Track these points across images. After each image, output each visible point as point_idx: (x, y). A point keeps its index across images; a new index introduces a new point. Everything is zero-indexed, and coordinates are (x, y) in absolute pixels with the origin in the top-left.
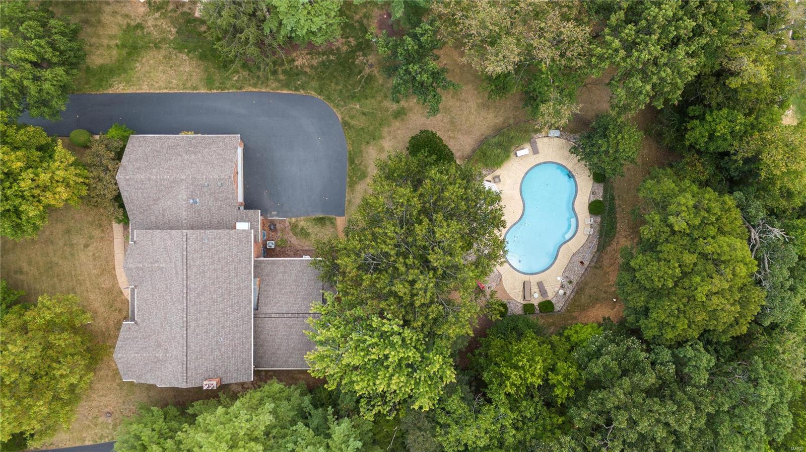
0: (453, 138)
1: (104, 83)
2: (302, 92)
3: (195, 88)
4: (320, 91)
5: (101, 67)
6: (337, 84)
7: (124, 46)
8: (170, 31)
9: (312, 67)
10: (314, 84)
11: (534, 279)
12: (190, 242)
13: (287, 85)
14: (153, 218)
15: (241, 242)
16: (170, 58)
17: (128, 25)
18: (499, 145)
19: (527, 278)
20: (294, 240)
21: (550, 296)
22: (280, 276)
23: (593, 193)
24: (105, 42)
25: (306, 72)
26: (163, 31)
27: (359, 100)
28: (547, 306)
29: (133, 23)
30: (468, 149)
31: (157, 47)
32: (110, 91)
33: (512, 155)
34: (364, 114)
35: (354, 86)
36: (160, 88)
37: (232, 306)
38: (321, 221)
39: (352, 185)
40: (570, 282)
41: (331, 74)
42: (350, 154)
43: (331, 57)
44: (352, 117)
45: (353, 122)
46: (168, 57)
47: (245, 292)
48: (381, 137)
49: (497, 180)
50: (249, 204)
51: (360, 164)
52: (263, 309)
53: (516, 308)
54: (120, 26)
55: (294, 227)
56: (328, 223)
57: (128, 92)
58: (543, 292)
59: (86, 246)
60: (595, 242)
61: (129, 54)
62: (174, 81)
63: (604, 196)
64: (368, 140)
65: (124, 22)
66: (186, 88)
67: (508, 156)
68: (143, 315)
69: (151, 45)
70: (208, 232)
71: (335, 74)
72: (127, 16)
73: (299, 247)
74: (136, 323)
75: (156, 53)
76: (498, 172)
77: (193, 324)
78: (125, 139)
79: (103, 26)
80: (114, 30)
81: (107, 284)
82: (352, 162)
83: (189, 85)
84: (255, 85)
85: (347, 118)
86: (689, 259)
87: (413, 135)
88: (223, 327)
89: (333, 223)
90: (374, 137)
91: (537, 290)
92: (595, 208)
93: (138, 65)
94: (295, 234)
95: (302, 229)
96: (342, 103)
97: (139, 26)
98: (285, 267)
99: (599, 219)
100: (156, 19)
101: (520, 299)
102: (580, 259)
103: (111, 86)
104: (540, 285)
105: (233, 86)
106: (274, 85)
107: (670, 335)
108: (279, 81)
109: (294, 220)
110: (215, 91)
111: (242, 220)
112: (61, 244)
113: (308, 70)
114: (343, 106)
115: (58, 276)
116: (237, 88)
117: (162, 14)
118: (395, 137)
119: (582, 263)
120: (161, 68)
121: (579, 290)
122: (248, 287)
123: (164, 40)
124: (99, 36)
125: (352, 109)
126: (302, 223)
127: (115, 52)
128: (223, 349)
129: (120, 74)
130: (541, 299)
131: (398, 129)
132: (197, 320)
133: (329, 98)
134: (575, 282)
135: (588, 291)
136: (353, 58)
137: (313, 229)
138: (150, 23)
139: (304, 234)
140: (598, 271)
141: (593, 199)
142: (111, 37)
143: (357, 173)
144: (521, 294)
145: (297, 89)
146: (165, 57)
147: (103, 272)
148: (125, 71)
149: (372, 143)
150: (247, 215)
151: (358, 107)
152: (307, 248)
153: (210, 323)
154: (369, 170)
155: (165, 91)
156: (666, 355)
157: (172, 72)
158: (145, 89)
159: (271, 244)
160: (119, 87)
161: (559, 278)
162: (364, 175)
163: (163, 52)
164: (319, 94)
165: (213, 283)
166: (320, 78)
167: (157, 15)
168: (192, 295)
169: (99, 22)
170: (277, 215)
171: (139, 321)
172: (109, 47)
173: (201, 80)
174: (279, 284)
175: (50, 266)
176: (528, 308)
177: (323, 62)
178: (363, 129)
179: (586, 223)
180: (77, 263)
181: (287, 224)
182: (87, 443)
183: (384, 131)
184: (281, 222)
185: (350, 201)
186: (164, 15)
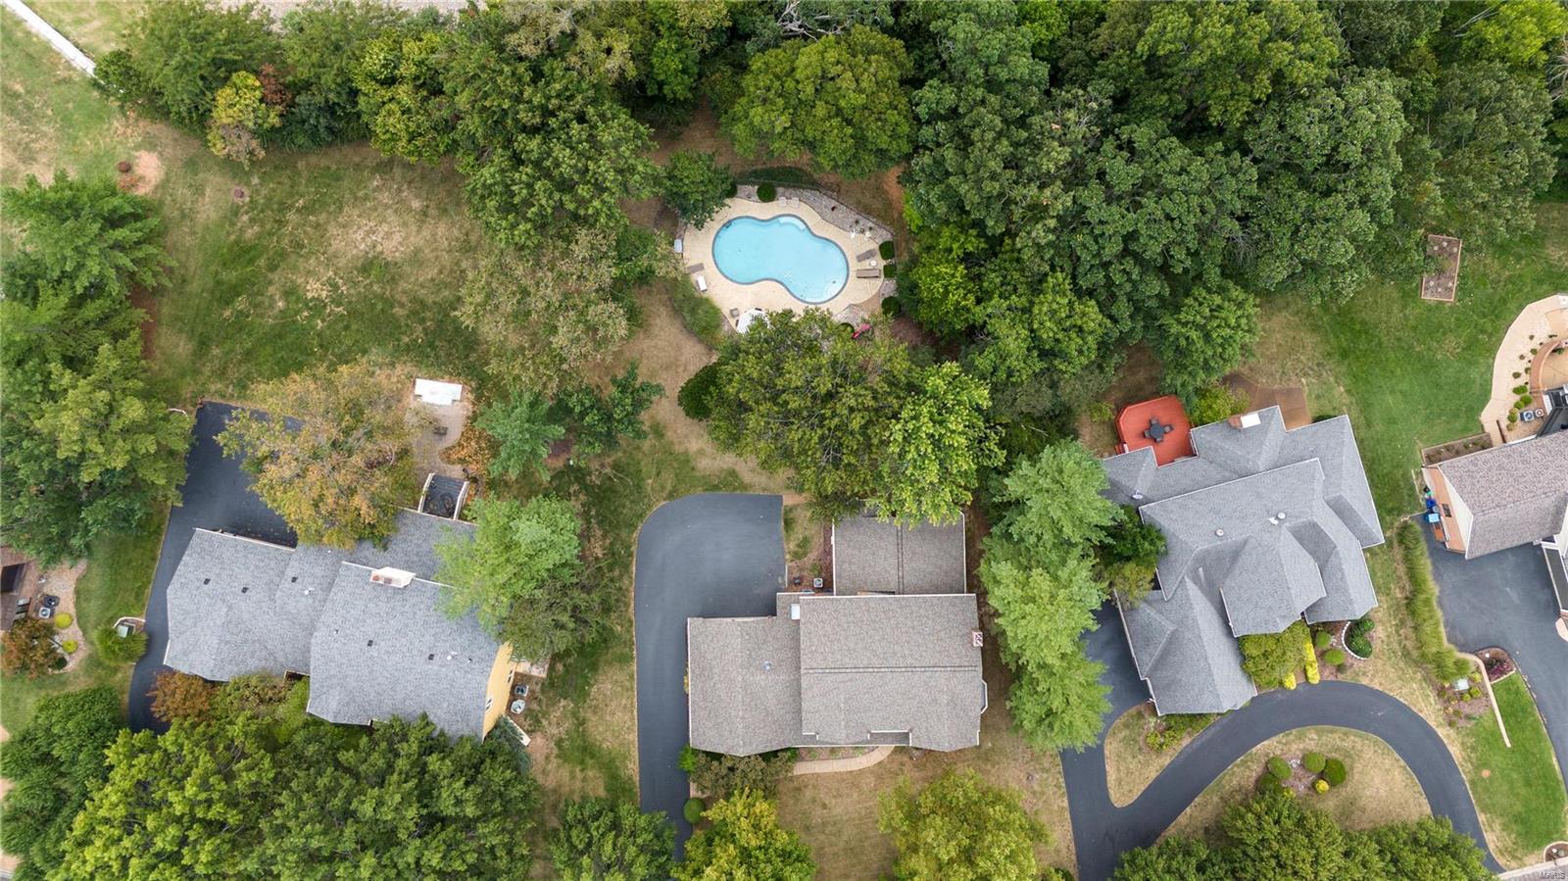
0: (685, 366)
1: (627, 786)
2: (634, 548)
3: (632, 677)
4: (632, 526)
5: (607, 790)
6: (624, 506)
7: (582, 762)
8: (564, 707)
9: (604, 537)
10: (624, 534)
11: (854, 266)
12: (815, 665)
13: (626, 567)
14: (789, 717)
15: (815, 610)
16: (596, 707)
17: (557, 756)
18: (693, 311)
19: (853, 274)
20: (813, 555)
21: (874, 246)
22: (853, 567)
23: (749, 197)
24: (578, 784)
25: (611, 544)
26: (564, 715)
27: (643, 480)
28: (886, 250)
29: (556, 751)
30: (699, 348)
31: (582, 723)
32: (636, 779)
33: (705, 295)
34: (658, 474)
35: (626, 486)
36: (632, 719)
37: (889, 618)
38: (788, 524)
39: (744, 487)
40: (857, 222)
41: (612, 513)
42: (707, 490)
43: (593, 513)
44: (663, 488)
45: (669, 487)
46: (595, 710)
47: (872, 605)
48: (686, 453)
49: (735, 313)
50: (770, 610)
51: (719, 477)
52: (893, 586)
53: (887, 287)
54: (559, 766)
55: (796, 556)
56: (791, 515)
57: (637, 757)
58: (869, 255)
59: (824, 806)
60: (807, 193)
61: (593, 757)
62: (624, 702)
63: (753, 184)
64: (688, 469)
65: (555, 762)
66: (632, 688)
67: (707, 300)
68: (901, 722)
69: (581, 729)
70: (802, 646)
71: (612, 508)
72: (547, 758)
73: (821, 549)
74: (911, 730)
75: (590, 724)
76: (726, 311)
77: (909, 661)
78: (696, 752)
79: (560, 786)
80: (565, 773)
81: (871, 780)
82: (716, 488)
83: (628, 684)
84: (627, 605)
85: (665, 495)
86: (821, 110)
87: (683, 413)
89: (791, 509)
90: (685, 462)
91: (867, 262)
92: (767, 195)
93: (604, 746)
94: (805, 554)
95: (799, 546)
96: (646, 500)
97: (559, 743)
98: (843, 562)
99: (780, 190)
100: (550, 724)
101: (879, 282)
102: (829, 211)
103: (631, 778)
104: (861, 258)
105: (629, 632)
106: (627, 582)
107: (905, 129)
108: (621, 576)
109: (788, 557)
111: (789, 613)
112: (822, 837)
113: (608, 541)
114: (650, 500)
115: (861, 841)
116: (631, 626)
117: (543, 717)
118: (686, 436)
119: (833, 209)
120: (608, 718)
121: (866, 211)
122: (867, 601)
123: (574, 714)
124: (572, 792)
125: (652, 489)
126: (792, 546)
127: (590, 773)
129: (617, 768)
130: (879, 256)
131: (675, 432)
132: (904, 657)
133: (640, 516)
134: (857, 217)
135: (867, 199)
136: (593, 487)
137: (799, 533)
138: (554, 731)
139: (804, 543)
140: (844, 188)
141: (756, 197)
142: (573, 777)
143: (729, 481)
144: (872, 281)
145: (631, 555)
146: (595, 713)
147: (855, 785)
148: (612, 761)
149: (693, 464)
150: (783, 608)
151: (650, 481)
152: (822, 540)
153: (909, 642)
154: (725, 467)
155: (635, 713)
156: (927, 132)
157: (614, 704)
158: (633, 737)
159: (818, 582)
160: (632, 769)
161: (853, 235)
162: (733, 473)
163: (589, 715)
164: (636, 527)
165: (862, 639)
166: (618, 526)
167: (545, 722)
169: (555, 791)
170: (783, 576)
171: (909, 727)
172: (584, 780)
173: (621, 669)
174: (864, 568)
175: (850, 850)
176: (889, 272)
177: (598, 523)
178: (677, 475)
179: (786, 205)
180: (845, 818)
181: (793, 564)
182: (1066, 804)
183: (679, 449)
184: (790, 573)
185: (764, 490)
186: (545, 714)
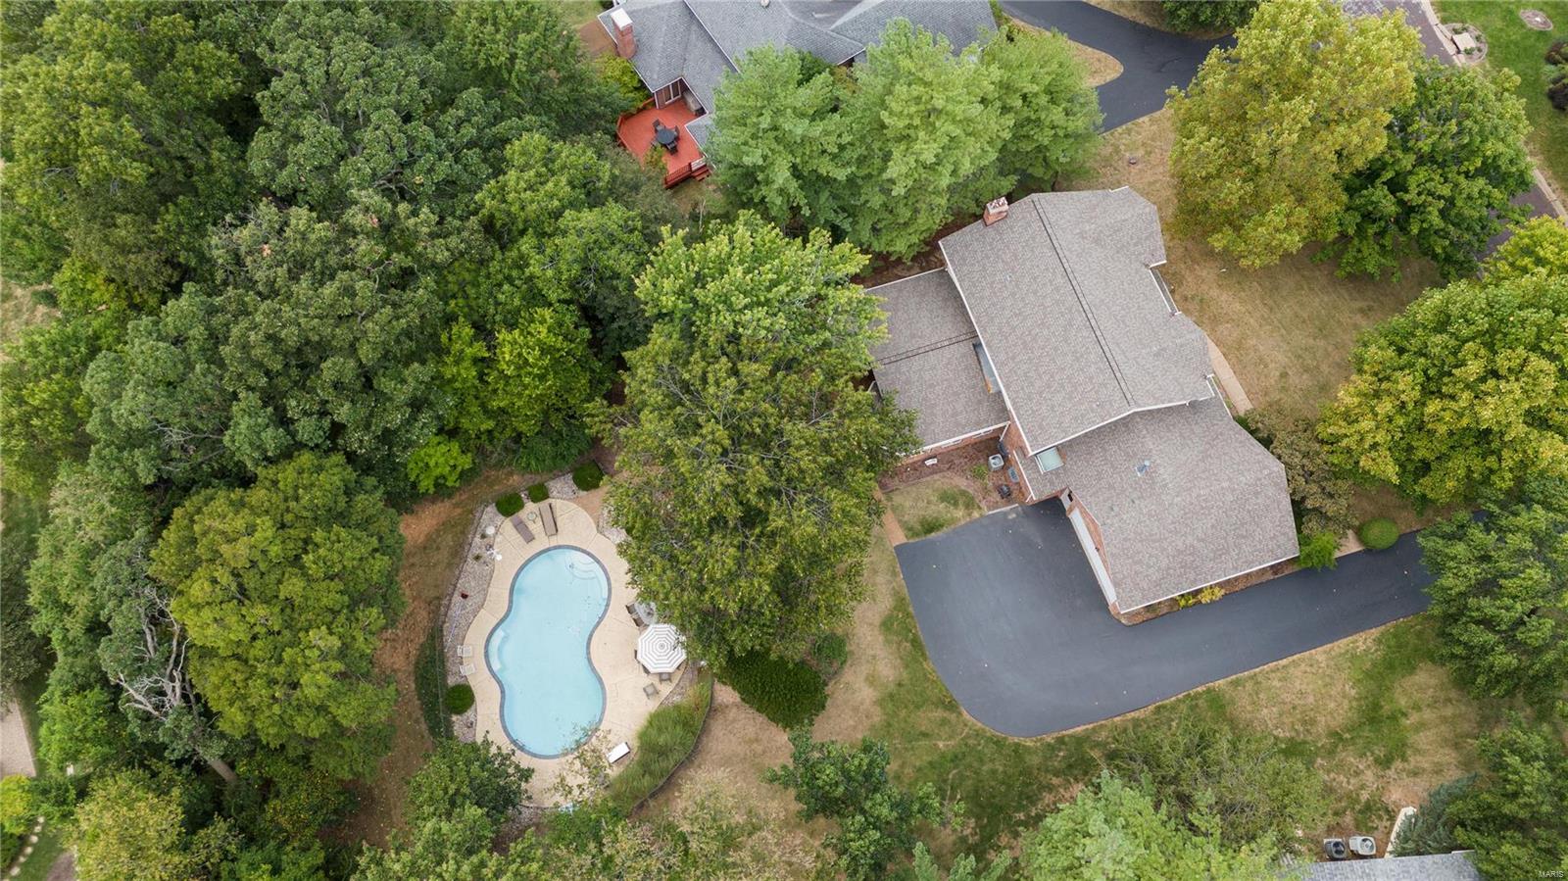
0: (751, 741)
1: (1393, 642)
2: (1050, 739)
3: (1236, 684)
4: (1018, 751)
5: (1412, 670)
6: (994, 772)
7: (1393, 718)
8: (1328, 772)
9: (1050, 788)
10: (1034, 760)
11: (542, 542)
12: (1118, 395)
13: (1080, 741)
16: (1304, 723)
17: (1404, 759)
19: (555, 541)
20: (962, 482)
21: (507, 524)
22: (959, 407)
24: (1428, 715)
25: (1056, 775)
26: (1340, 767)
27: (943, 756)
28: (509, 506)
29: (1398, 764)
30: (718, 729)
31: (1335, 735)
32: (1375, 632)
34: (925, 735)
35: (962, 778)
36: (1295, 663)
37: (1014, 329)
38: (930, 527)
39: (900, 604)
40: (477, 558)
41: (1010, 787)
42: (923, 654)
43: (1021, 816)
44: (944, 722)
45: (939, 714)
46: (1309, 723)
47: (1002, 357)
48: (880, 702)
49: (650, 690)
50: (1055, 507)
51: (899, 644)
52: (966, 348)
53: (561, 488)
54: (1417, 751)
55: (970, 504)
56: (918, 527)
57: (1345, 640)
58: (521, 528)
59: (1284, 375)
60: (448, 640)
61: (1376, 707)
62: (1276, 683)
64: (903, 691)
65: (1414, 761)
66: (1252, 677)
67: (643, 736)
68: (1141, 279)
69: (1347, 736)
70: (1099, 423)
71: (1003, 789)
72: (1415, 773)
73: (949, 474)
74: (1147, 266)
75: (1333, 724)
76: (653, 706)
77: (1060, 280)
78: (1304, 540)
79: (1446, 740)
80: (1423, 739)
81: (1224, 329)
82: (916, 643)
83: (1249, 685)
84: (1136, 723)
85: (953, 717)
87: (823, 715)
88: (1013, 294)
89: (910, 530)
90: (891, 699)
91: (532, 527)
92: (462, 698)
93: (1353, 692)
94: (964, 493)
95: (956, 505)
96: (971, 742)
97: (1385, 763)
98: (958, 424)
100: (1363, 787)
101: (557, 503)
102: (469, 602)
103: (1378, 641)
104: (529, 538)
105: (1173, 708)
106: (1104, 734)
108: (1097, 745)
109: (976, 515)
110: (1199, 689)
111: (1056, 472)
112: (1325, 368)
113: (1055, 781)
114: (968, 736)
115: (1304, 322)
116: (1164, 707)
117: (1357, 801)
118: (856, 709)
119: (464, 596)
120: (1311, 699)
121: (458, 553)
122: (1000, 365)
123: (1331, 753)
124: (1444, 720)
125: (951, 737)
126: (960, 513)
127: (1403, 702)
128: (1000, 265)
129: (1374, 665)
130: (523, 514)
131: (855, 728)
132: (1057, 289)
133: (998, 743)
134: (470, 560)
135: (443, 555)
136: (983, 828)
137: (938, 510)
138: (1369, 776)
139: (950, 498)
140: (433, 593)
141: (470, 713)
142: (1421, 726)
143: (898, 626)
144: (558, 513)
145: (1061, 741)
146: (1313, 722)
147: (1240, 345)
148: (1368, 675)
149: (892, 687)
150: (1052, 483)
151: (941, 745)
152: (936, 477)
153: (1035, 293)
154: (881, 638)
155: (1284, 662)
157: (1287, 697)
158: (1319, 654)
159: (996, 462)
160: (1364, 642)
161: (499, 558)
162: (886, 625)
163: (1321, 728)
164: (1018, 745)
165: (1056, 349)
166: (1026, 772)
167: (1365, 796)
168: (1079, 319)
169: (1457, 746)
170: (1005, 514)
171: (1144, 269)
172: (1417, 708)
173: (1232, 702)
174: (956, 394)
175: (1322, 331)
176: (540, 494)
177: (1033, 803)
178: (918, 707)
180: (1285, 347)
181: (983, 505)
183: (878, 717)
184: (996, 505)
185: (894, 574)
186: (1353, 799)
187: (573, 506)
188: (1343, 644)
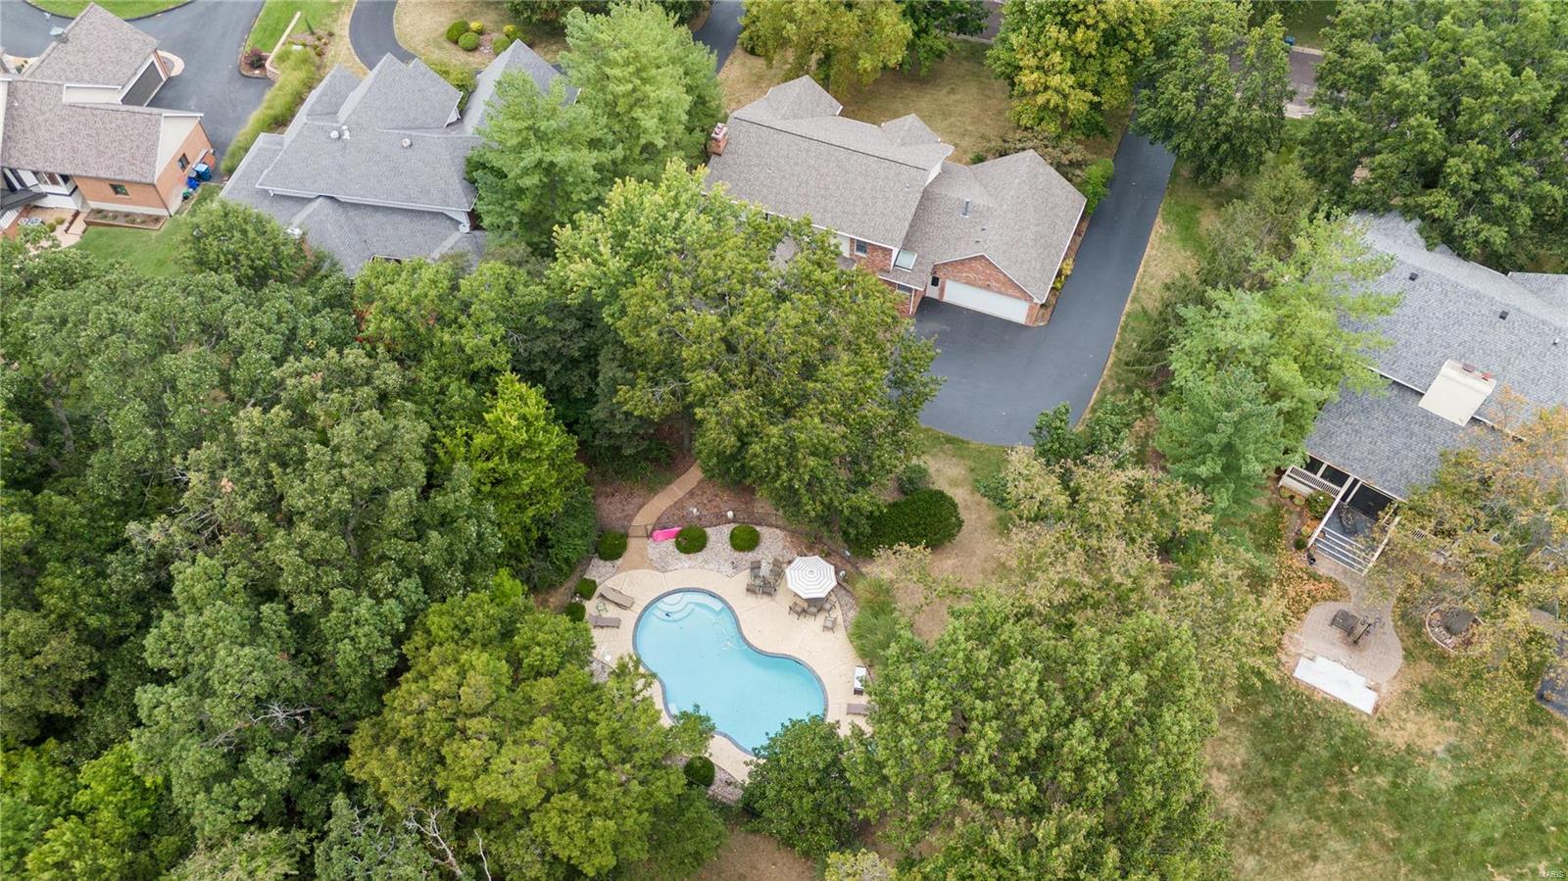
1: (1173, 217)
3: (1135, 299)
5: (1197, 221)
11: (629, 617)
13: (1104, 399)
21: (588, 625)
23: (728, 780)
32: (1159, 220)
42: (963, 442)
48: (975, 491)
53: (602, 572)
57: (1153, 234)
58: (601, 622)
61: (1206, 249)
64: (978, 471)
66: (1138, 289)
74: (836, 113)
83: (1142, 294)
84: (1117, 363)
88: (783, 177)
91: (609, 614)
93: (1188, 253)
99: (680, 767)
101: (609, 583)
103: (1166, 222)
104: (615, 624)
105: (1123, 338)
106: (1109, 385)
108: (1114, 393)
110: (1123, 319)
112: (970, 128)
116: (1119, 343)
120: (1176, 274)
128: (755, 169)
129: (1180, 234)
130: (590, 614)
141: (719, 776)
144: (617, 588)
148: (1183, 240)
158: (1151, 251)
171: (838, 116)
173: (1146, 309)
176: (588, 589)
187: (623, 574)
188: (1153, 238)
